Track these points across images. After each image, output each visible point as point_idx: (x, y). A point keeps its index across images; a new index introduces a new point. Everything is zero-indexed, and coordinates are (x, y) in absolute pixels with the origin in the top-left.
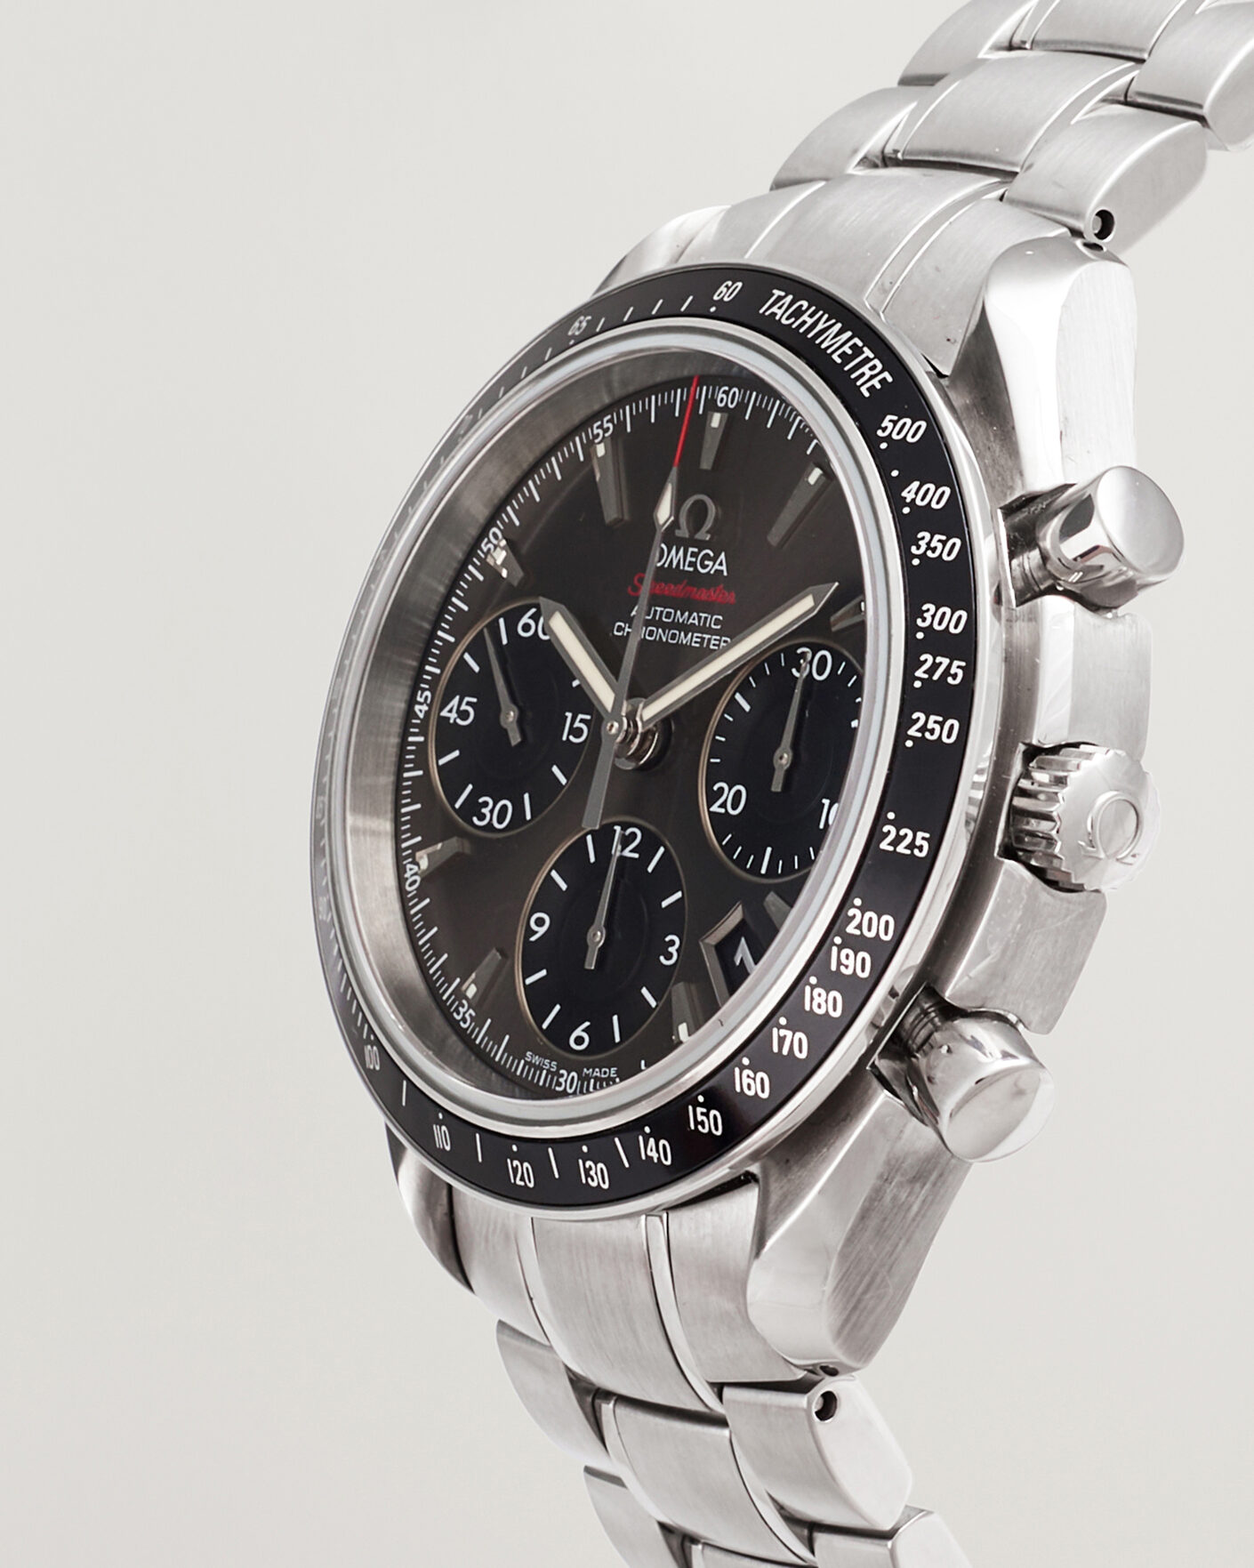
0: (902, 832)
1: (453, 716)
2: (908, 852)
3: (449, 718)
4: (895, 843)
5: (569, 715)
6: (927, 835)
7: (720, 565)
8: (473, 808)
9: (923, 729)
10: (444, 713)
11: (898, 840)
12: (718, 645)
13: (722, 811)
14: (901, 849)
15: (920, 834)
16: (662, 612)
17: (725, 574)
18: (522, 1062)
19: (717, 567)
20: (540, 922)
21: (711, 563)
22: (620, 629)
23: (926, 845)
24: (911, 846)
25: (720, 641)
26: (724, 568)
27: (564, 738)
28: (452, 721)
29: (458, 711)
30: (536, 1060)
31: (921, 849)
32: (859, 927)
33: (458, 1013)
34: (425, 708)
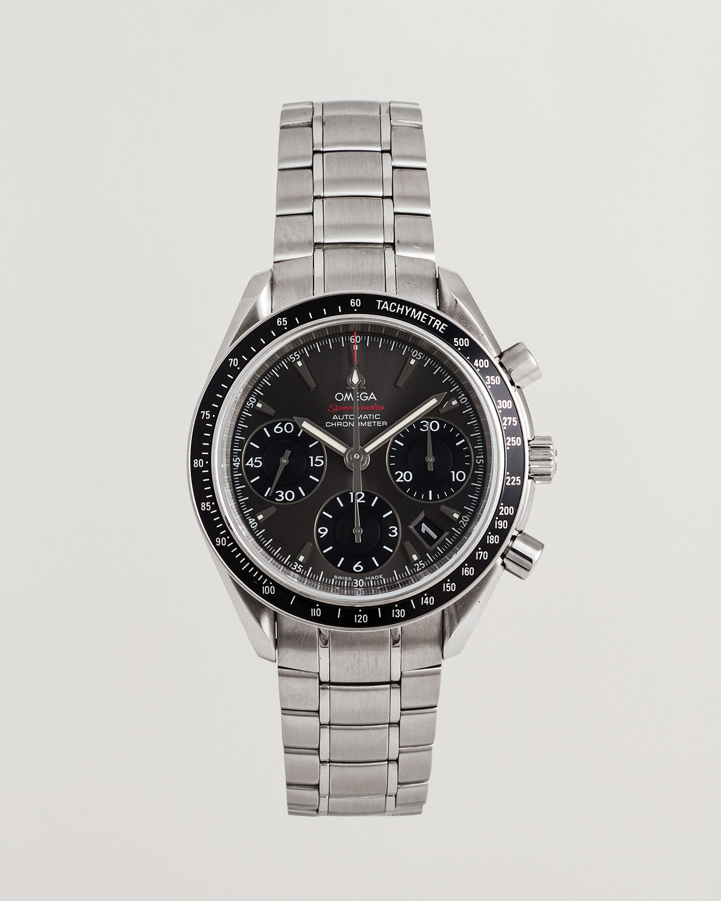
0: (512, 478)
1: (252, 465)
2: (515, 484)
3: (250, 466)
4: (510, 482)
5: (312, 458)
6: (519, 477)
7: (373, 396)
8: (274, 496)
9: (511, 443)
10: (247, 464)
11: (512, 480)
12: (382, 424)
13: (403, 481)
14: (513, 484)
15: (517, 478)
16: (348, 417)
17: (376, 400)
18: (333, 580)
19: (370, 398)
20: (323, 531)
21: (367, 397)
22: (328, 424)
23: (519, 480)
24: (515, 482)
25: (382, 423)
26: (375, 398)
27: (312, 465)
28: (252, 467)
29: (253, 463)
30: (340, 578)
31: (518, 482)
32: (503, 512)
33: (294, 567)
34: (238, 464)
